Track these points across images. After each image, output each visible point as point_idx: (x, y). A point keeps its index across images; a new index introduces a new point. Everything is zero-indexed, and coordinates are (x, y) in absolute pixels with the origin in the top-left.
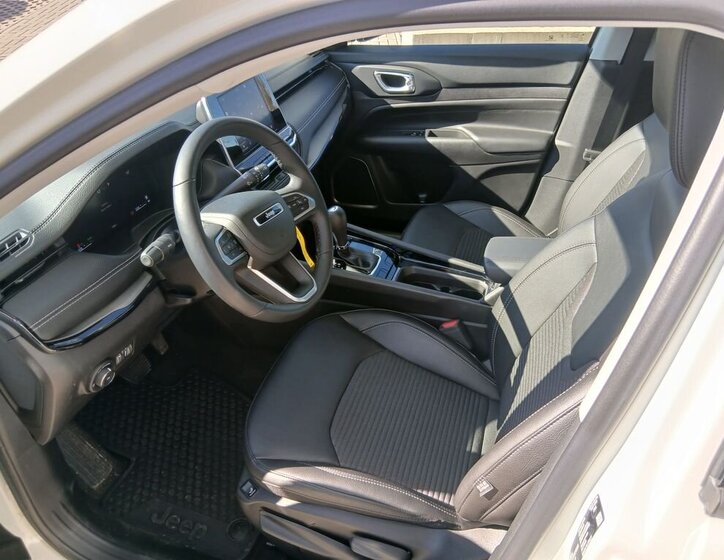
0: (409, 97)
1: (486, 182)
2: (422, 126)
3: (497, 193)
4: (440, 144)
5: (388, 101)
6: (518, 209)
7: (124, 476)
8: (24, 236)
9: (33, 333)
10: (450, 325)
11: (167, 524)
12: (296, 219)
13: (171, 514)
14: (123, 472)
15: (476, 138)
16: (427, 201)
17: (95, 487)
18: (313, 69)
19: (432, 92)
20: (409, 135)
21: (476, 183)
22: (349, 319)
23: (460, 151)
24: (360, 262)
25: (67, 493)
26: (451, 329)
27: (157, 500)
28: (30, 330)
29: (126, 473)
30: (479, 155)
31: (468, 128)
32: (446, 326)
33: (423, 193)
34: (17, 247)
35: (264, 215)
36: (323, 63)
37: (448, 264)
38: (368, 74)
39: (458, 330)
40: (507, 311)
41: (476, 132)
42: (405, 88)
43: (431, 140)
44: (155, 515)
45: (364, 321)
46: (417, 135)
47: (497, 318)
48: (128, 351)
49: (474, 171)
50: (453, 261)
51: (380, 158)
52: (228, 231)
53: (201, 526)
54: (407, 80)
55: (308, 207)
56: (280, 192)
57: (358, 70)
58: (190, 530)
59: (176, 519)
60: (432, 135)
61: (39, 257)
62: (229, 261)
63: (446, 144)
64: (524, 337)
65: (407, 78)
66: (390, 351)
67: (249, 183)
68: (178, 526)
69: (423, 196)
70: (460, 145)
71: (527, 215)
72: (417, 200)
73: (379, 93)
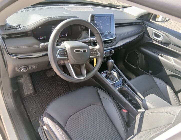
0: (160, 42)
1: (170, 78)
2: (160, 52)
3: (172, 83)
4: (162, 59)
5: (153, 40)
6: (176, 91)
7: (33, 96)
8: (21, 26)
9: (7, 50)
10: (125, 111)
11: (32, 112)
12: (90, 56)
13: (34, 111)
14: (33, 95)
15: (174, 63)
16: (151, 74)
17: (26, 94)
18: (135, 23)
19: (167, 44)
20: (154, 52)
21: (168, 76)
22: (100, 91)
23: (167, 65)
24: (112, 79)
25: (13, 91)
26: (124, 112)
27: (35, 105)
28: (7, 49)
29: (34, 95)
30: (172, 69)
31: (173, 59)
32: (123, 110)
33: (151, 71)
34: (17, 28)
35: (79, 50)
36: (140, 22)
37: (136, 94)
38: (151, 31)
39: (125, 114)
40: (140, 118)
41: (175, 61)
42: (159, 39)
43: (160, 57)
44: (32, 109)
45: (103, 94)
46: (157, 54)
47: (137, 118)
48: (34, 67)
49: (168, 73)
50: (139, 93)
51: (143, 55)
52: (66, 49)
53: (38, 118)
54: (161, 37)
55: (97, 55)
56: (90, 47)
57: (149, 29)
58: (35, 117)
59: (34, 112)
60: (161, 56)
61: (20, 33)
62: (58, 57)
63: (163, 60)
64: (139, 130)
65: (162, 37)
66: (103, 107)
67: (87, 41)
68: (34, 114)
69: (151, 72)
70: (168, 63)
71: (179, 94)
72: (148, 72)
73: (151, 37)
